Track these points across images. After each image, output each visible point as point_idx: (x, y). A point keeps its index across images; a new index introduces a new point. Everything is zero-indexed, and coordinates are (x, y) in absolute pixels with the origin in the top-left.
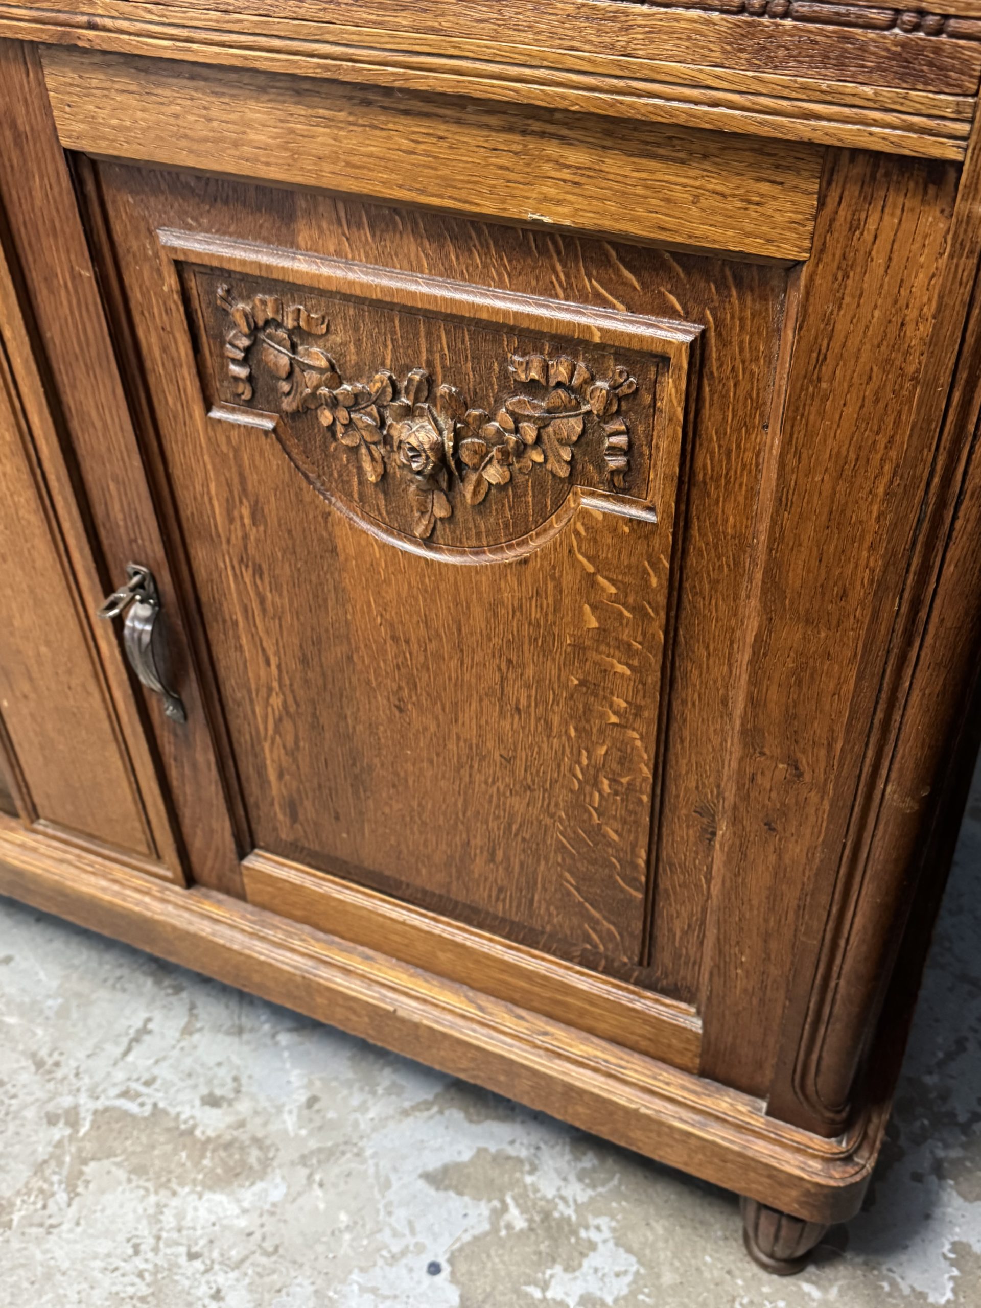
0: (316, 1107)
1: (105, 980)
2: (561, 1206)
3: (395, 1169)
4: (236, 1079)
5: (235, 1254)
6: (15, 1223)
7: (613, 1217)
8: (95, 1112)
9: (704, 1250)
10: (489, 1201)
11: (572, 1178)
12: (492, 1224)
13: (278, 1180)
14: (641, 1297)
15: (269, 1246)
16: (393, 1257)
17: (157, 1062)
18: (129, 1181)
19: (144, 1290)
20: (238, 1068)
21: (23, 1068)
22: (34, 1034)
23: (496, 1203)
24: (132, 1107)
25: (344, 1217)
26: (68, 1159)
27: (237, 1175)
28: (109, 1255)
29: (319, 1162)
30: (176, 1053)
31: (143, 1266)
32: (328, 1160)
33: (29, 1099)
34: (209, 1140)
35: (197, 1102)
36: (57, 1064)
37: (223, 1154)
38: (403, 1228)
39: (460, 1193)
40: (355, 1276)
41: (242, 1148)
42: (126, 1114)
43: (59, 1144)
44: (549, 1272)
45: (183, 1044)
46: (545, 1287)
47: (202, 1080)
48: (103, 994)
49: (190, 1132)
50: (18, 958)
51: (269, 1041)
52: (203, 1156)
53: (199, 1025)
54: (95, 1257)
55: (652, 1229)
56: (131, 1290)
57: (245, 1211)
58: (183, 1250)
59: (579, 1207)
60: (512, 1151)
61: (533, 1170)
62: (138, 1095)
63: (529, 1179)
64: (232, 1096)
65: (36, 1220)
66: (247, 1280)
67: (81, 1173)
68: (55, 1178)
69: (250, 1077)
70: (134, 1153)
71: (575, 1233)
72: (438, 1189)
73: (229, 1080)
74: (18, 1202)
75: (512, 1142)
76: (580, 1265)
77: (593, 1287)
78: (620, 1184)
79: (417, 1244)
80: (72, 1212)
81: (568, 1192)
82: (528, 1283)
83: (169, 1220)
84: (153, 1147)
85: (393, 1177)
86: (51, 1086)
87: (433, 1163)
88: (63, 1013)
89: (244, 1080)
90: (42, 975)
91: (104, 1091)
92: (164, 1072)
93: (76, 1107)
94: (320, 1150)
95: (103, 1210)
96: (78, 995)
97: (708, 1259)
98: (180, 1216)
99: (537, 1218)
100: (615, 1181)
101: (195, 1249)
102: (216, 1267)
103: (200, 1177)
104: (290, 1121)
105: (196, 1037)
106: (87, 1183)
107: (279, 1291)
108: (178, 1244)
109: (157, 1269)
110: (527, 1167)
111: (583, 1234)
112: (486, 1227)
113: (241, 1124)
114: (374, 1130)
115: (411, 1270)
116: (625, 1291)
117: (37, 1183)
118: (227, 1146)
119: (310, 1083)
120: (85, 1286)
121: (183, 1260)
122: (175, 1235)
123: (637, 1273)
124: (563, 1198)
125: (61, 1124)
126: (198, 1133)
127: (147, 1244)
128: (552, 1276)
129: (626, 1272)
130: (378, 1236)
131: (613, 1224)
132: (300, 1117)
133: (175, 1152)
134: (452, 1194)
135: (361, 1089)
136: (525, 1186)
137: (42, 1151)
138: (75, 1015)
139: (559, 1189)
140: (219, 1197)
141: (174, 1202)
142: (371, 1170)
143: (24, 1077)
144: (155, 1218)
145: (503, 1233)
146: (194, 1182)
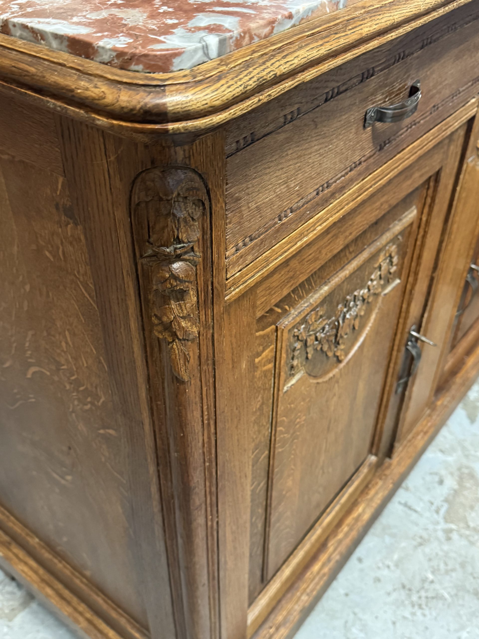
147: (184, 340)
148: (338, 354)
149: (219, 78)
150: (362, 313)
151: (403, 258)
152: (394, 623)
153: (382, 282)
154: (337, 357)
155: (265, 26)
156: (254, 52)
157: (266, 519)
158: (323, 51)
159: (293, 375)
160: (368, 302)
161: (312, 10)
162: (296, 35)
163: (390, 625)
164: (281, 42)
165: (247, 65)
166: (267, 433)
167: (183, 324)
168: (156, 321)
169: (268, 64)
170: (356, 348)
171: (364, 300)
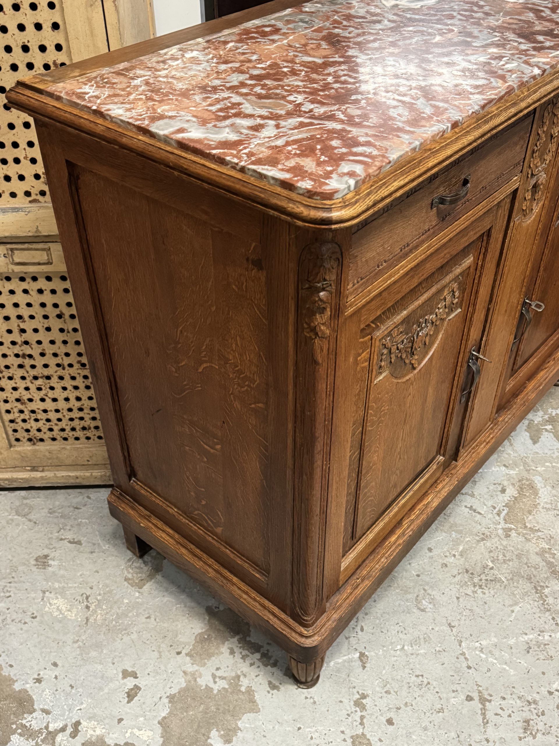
147: (322, 337)
148: (413, 362)
149: (356, 202)
150: (432, 333)
151: (463, 293)
152: (458, 598)
153: (447, 310)
154: (413, 364)
155: (377, 170)
156: (372, 186)
157: (357, 483)
158: (407, 180)
159: (381, 373)
160: (436, 325)
161: (401, 156)
162: (392, 173)
163: (455, 599)
164: (385, 178)
165: (368, 194)
166: (362, 414)
167: (322, 328)
168: (305, 326)
169: (379, 192)
170: (426, 359)
171: (433, 323)
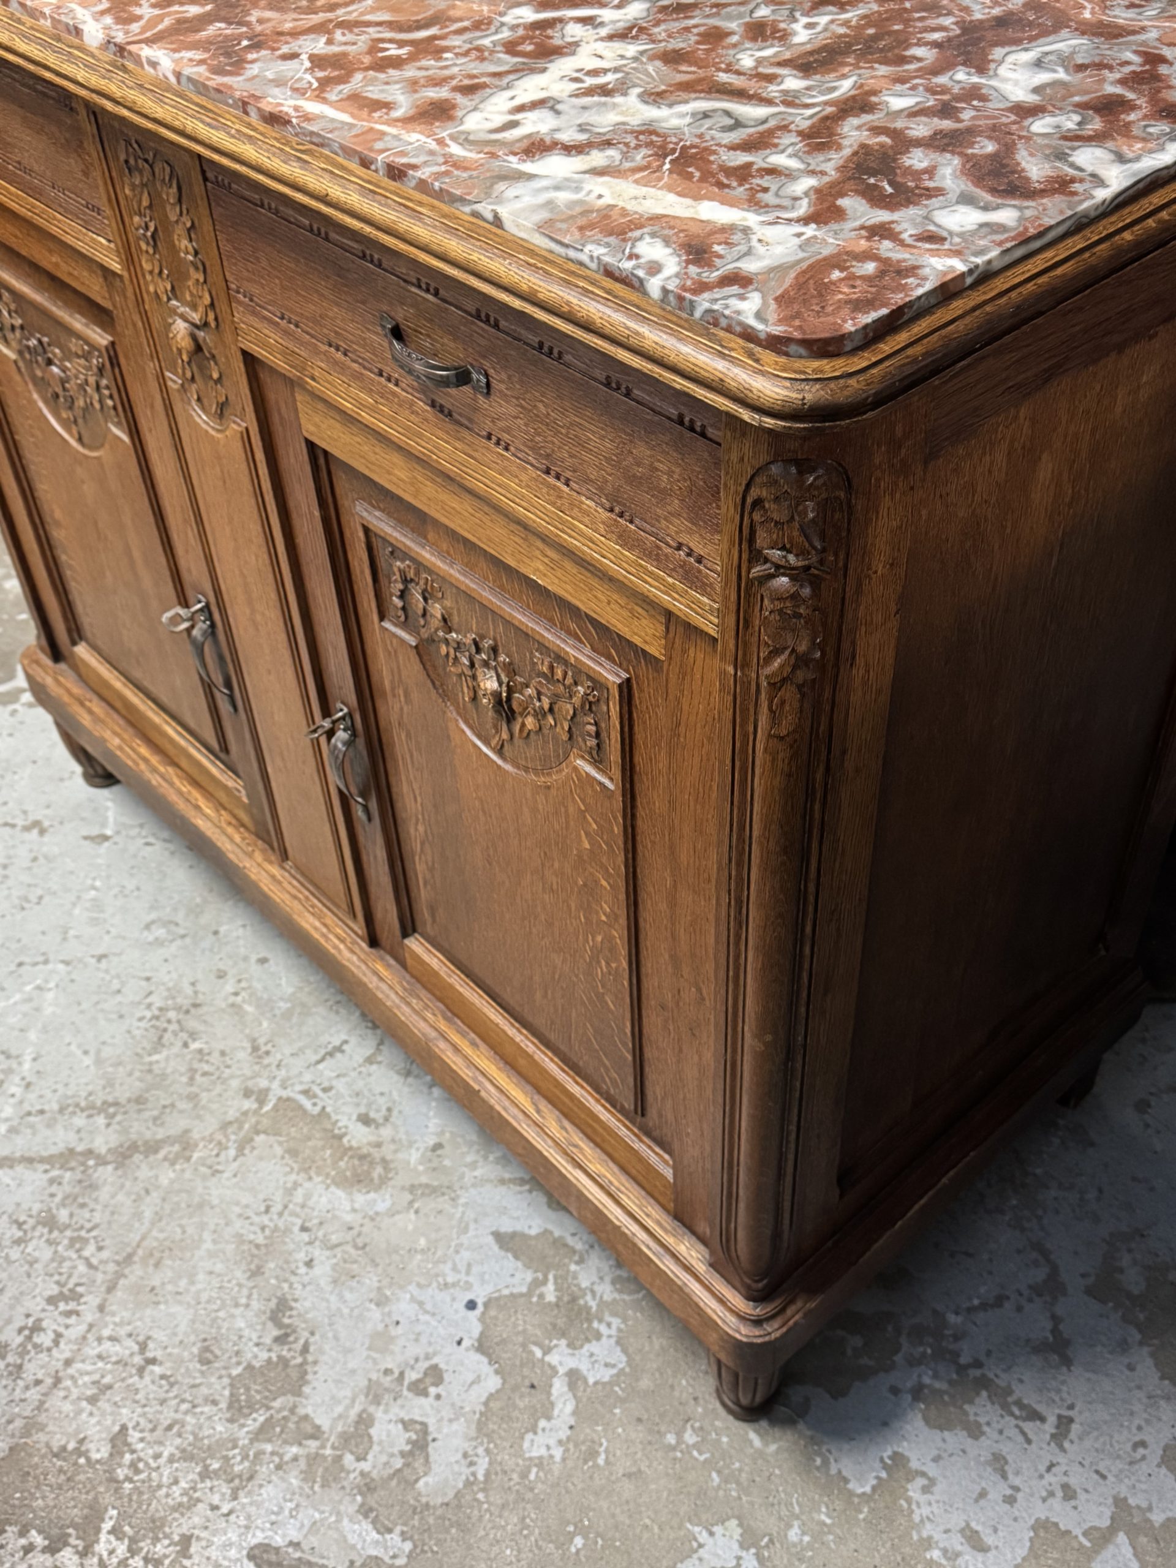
0: (439, 1152)
1: (327, 1001)
2: (589, 1297)
3: (476, 1221)
4: (389, 1110)
5: (334, 1239)
6: (194, 1159)
7: (625, 1320)
8: (280, 1099)
9: (685, 1374)
10: (536, 1271)
11: (608, 1279)
12: (529, 1289)
13: (388, 1197)
14: (617, 1389)
15: (360, 1242)
16: (446, 1284)
17: (338, 1076)
18: (283, 1158)
19: (260, 1239)
20: (394, 1102)
21: (244, 1048)
22: (260, 1024)
23: (540, 1275)
24: (307, 1104)
25: (423, 1242)
26: (247, 1126)
27: (359, 1181)
28: (247, 1206)
29: (423, 1194)
30: (354, 1074)
31: (267, 1222)
32: (430, 1195)
33: (239, 1073)
34: (351, 1148)
35: (354, 1117)
36: (267, 1053)
37: (356, 1162)
38: (462, 1267)
39: (516, 1257)
40: (412, 1288)
41: (372, 1163)
42: (301, 1107)
43: (245, 1113)
44: (555, 1342)
45: (363, 1069)
46: (547, 1351)
47: (365, 1101)
48: (322, 1010)
49: (340, 1137)
50: (271, 962)
51: (425, 1090)
52: (341, 1159)
53: (380, 1059)
54: (237, 1204)
55: (651, 1342)
56: (252, 1237)
57: (354, 1210)
58: (299, 1222)
59: (602, 1304)
60: (570, 1241)
61: (580, 1262)
62: (315, 1096)
63: (573, 1267)
64: (381, 1121)
65: (209, 1162)
66: (334, 1261)
67: (252, 1140)
68: (233, 1137)
69: (400, 1112)
70: (294, 1138)
71: (589, 1321)
72: (501, 1247)
73: (384, 1109)
74: (201, 1145)
75: (574, 1235)
76: (582, 1346)
77: (584, 1367)
78: (643, 1299)
79: (467, 1282)
80: (235, 1165)
81: (598, 1289)
82: (536, 1344)
83: (299, 1196)
84: (309, 1139)
85: (472, 1226)
86: (257, 1068)
87: (507, 1226)
88: (287, 1015)
89: (395, 1113)
90: (283, 982)
91: (293, 1085)
92: (340, 1085)
93: (267, 1090)
94: (427, 1186)
95: (256, 1172)
96: (303, 1005)
97: (684, 1382)
98: (308, 1196)
99: (566, 1299)
100: (640, 1295)
101: (307, 1224)
102: (317, 1243)
103: (333, 1173)
104: (414, 1156)
105: (374, 1067)
106: (253, 1148)
107: (353, 1277)
108: (297, 1216)
109: (276, 1229)
110: (576, 1258)
111: (595, 1324)
112: (524, 1290)
113: (378, 1145)
114: (474, 1185)
115: (454, 1299)
116: (606, 1379)
117: (219, 1136)
118: (362, 1157)
119: (442, 1133)
120: (222, 1222)
121: (296, 1229)
122: (298, 1209)
123: (623, 1369)
124: (593, 1292)
125: (253, 1098)
126: (345, 1140)
127: (276, 1208)
128: (556, 1346)
129: (614, 1366)
130: (441, 1266)
131: (622, 1326)
132: (423, 1156)
133: (323, 1148)
134: (510, 1255)
135: (478, 1151)
136: (568, 1271)
137: (232, 1114)
138: (294, 1020)
139: (593, 1284)
140: (340, 1193)
141: (307, 1185)
142: (458, 1215)
143: (242, 1055)
144: (290, 1192)
145: (535, 1299)
146: (327, 1175)
152: (148, 979)
163: (148, 974)
